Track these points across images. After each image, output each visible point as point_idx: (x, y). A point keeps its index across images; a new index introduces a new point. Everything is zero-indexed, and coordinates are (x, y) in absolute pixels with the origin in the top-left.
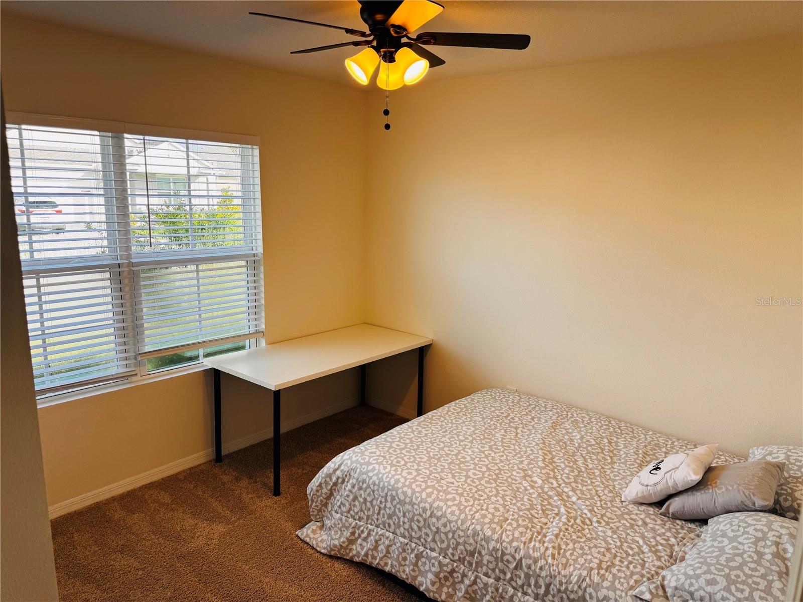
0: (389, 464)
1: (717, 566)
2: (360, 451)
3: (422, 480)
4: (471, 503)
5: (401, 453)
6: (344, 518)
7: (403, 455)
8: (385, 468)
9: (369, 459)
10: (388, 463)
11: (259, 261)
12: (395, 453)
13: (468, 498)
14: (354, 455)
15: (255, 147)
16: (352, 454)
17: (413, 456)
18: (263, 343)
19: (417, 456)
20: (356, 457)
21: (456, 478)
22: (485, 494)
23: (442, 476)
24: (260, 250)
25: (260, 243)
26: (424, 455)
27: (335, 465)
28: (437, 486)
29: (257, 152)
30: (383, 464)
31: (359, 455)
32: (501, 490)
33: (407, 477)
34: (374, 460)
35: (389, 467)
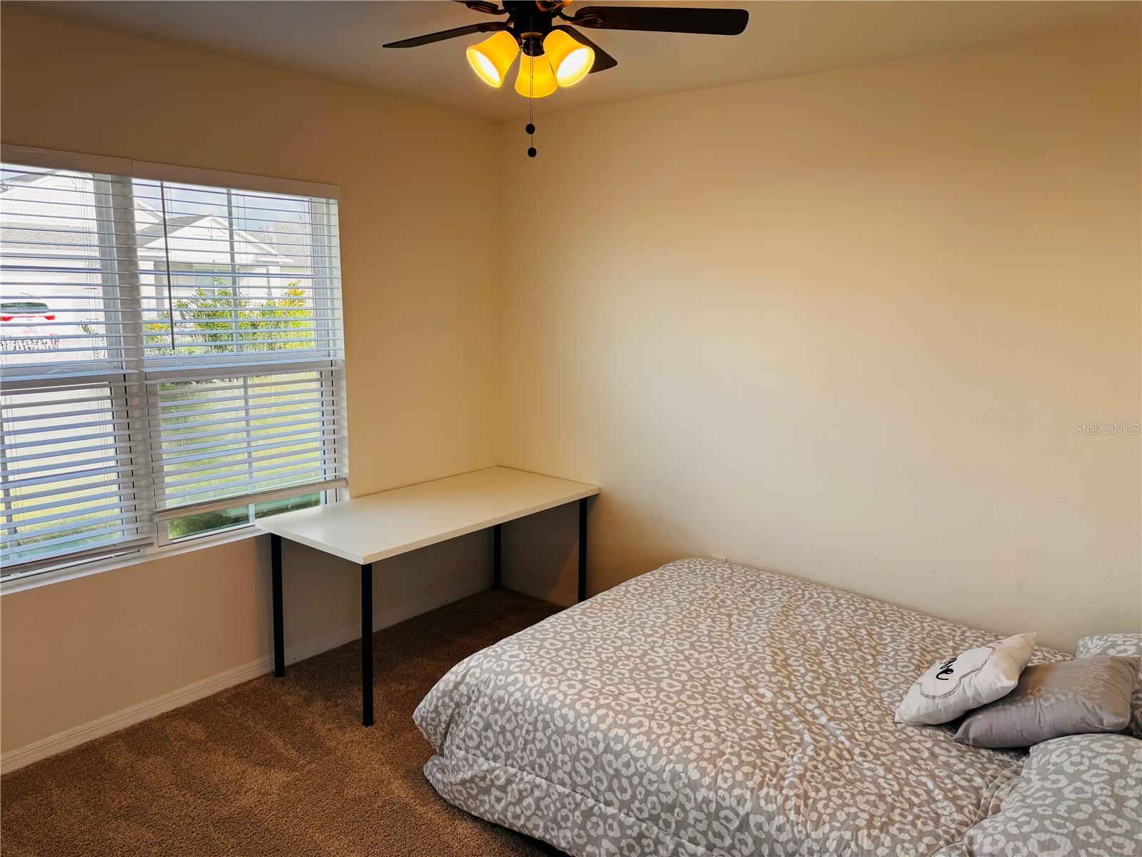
0: (538, 673)
1: (1054, 820)
2: (494, 654)
3: (591, 696)
4: (667, 730)
5: (557, 656)
6: (470, 757)
7: (560, 659)
8: (533, 679)
9: (509, 666)
10: (538, 671)
11: (339, 371)
12: (549, 656)
13: (662, 722)
14: (486, 661)
15: (332, 201)
16: (482, 659)
17: (576, 660)
18: (346, 495)
19: (581, 660)
20: (487, 663)
21: (643, 692)
22: (687, 715)
23: (621, 690)
24: (341, 355)
25: (341, 345)
26: (593, 657)
27: (457, 677)
28: (613, 704)
29: (334, 209)
30: (530, 673)
31: (494, 660)
32: (711, 709)
33: (568, 693)
34: (516, 667)
35: (539, 677)
